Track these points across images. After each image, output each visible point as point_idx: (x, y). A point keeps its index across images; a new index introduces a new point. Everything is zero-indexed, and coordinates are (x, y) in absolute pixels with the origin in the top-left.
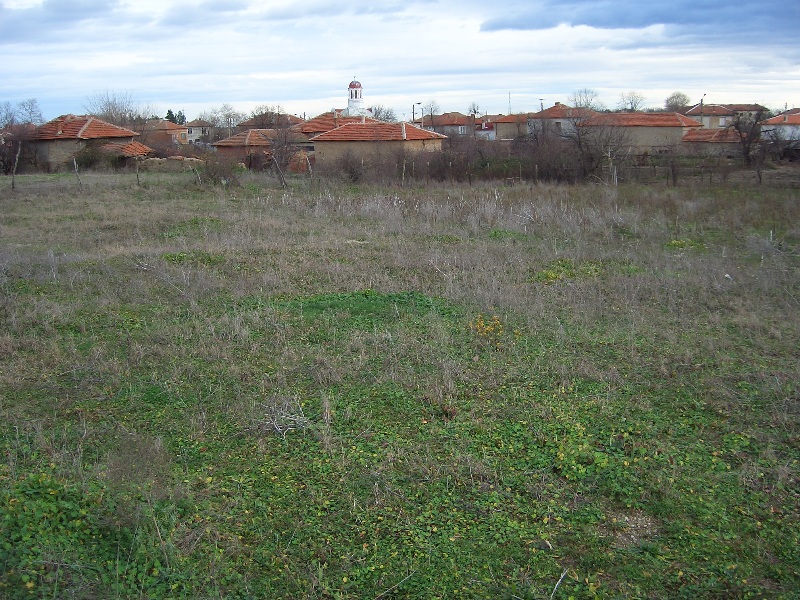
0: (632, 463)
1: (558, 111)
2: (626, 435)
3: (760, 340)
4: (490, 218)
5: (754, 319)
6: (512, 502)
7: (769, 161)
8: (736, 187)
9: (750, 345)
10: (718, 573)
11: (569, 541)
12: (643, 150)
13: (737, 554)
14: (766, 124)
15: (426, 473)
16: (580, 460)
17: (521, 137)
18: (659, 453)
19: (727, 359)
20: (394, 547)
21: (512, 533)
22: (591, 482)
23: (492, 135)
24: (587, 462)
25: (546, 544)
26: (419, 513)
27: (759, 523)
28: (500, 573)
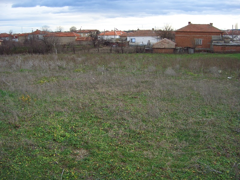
0: (77, 135)
1: (38, 32)
2: (74, 127)
3: (106, 96)
4: (19, 66)
5: (104, 90)
6: (43, 151)
7: (100, 46)
8: (92, 53)
9: (104, 98)
10: (108, 163)
11: (63, 160)
12: (64, 43)
13: (112, 157)
14: (99, 35)
15: (14, 146)
16: (61, 136)
17: (26, 40)
18: (85, 131)
19: (98, 102)
20: (8, 171)
21: (45, 161)
22: (66, 142)
23: (17, 40)
24: (64, 136)
25: (56, 162)
26: (14, 159)
27: (117, 147)
28: (44, 173)
